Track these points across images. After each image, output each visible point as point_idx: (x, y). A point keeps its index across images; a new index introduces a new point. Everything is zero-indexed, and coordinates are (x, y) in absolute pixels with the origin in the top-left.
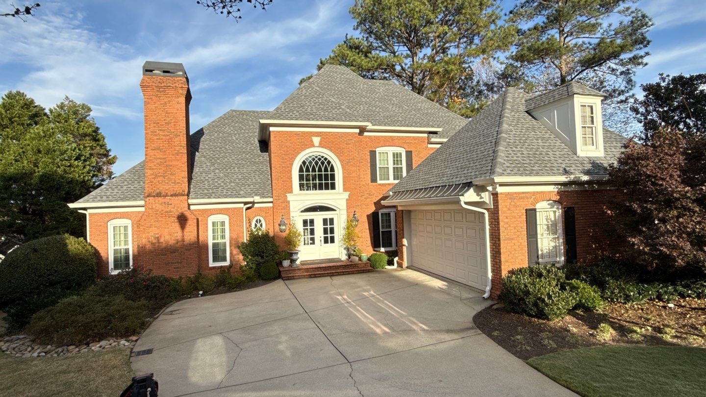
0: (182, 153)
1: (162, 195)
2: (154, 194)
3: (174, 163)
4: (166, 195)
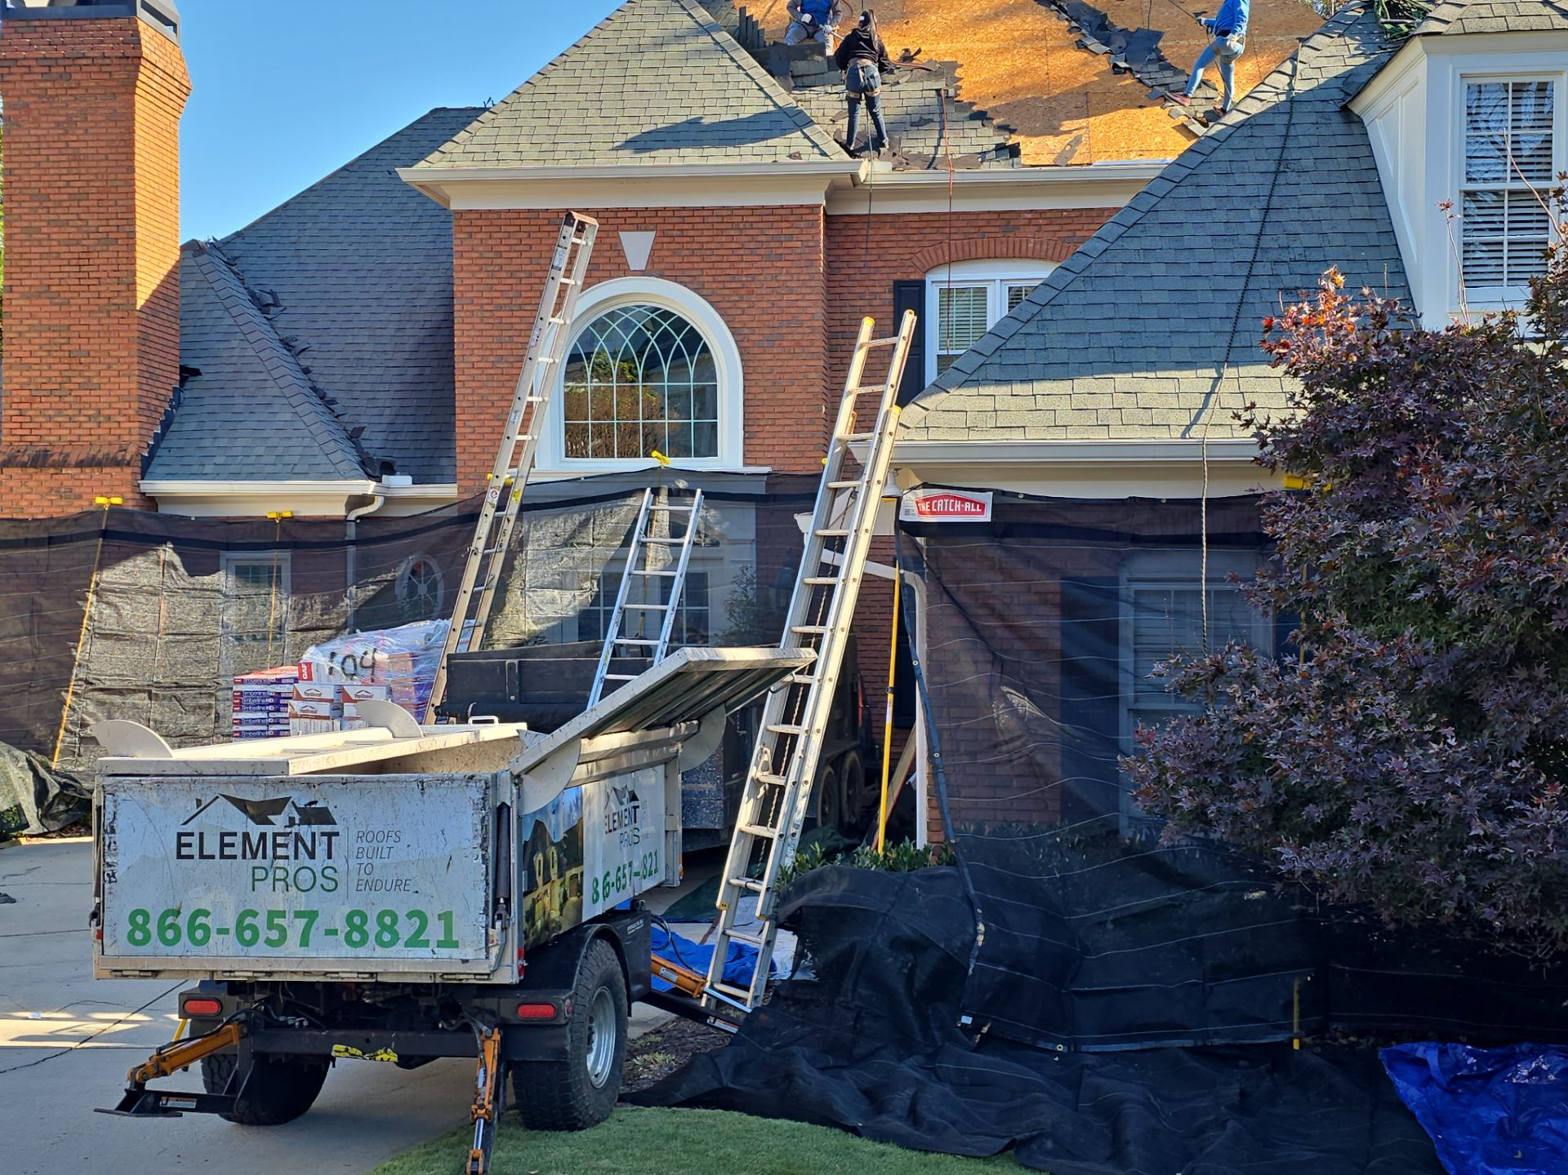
1: (50, 460)
2: (26, 459)
4: (64, 464)
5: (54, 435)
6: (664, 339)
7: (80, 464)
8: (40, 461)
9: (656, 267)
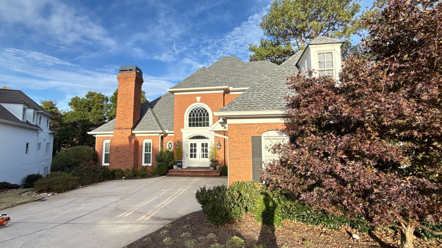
0: (131, 108)
2: (118, 128)
3: (128, 113)
4: (122, 129)
5: (122, 126)
6: (202, 111)
7: (125, 129)
8: (120, 129)
9: (201, 101)
